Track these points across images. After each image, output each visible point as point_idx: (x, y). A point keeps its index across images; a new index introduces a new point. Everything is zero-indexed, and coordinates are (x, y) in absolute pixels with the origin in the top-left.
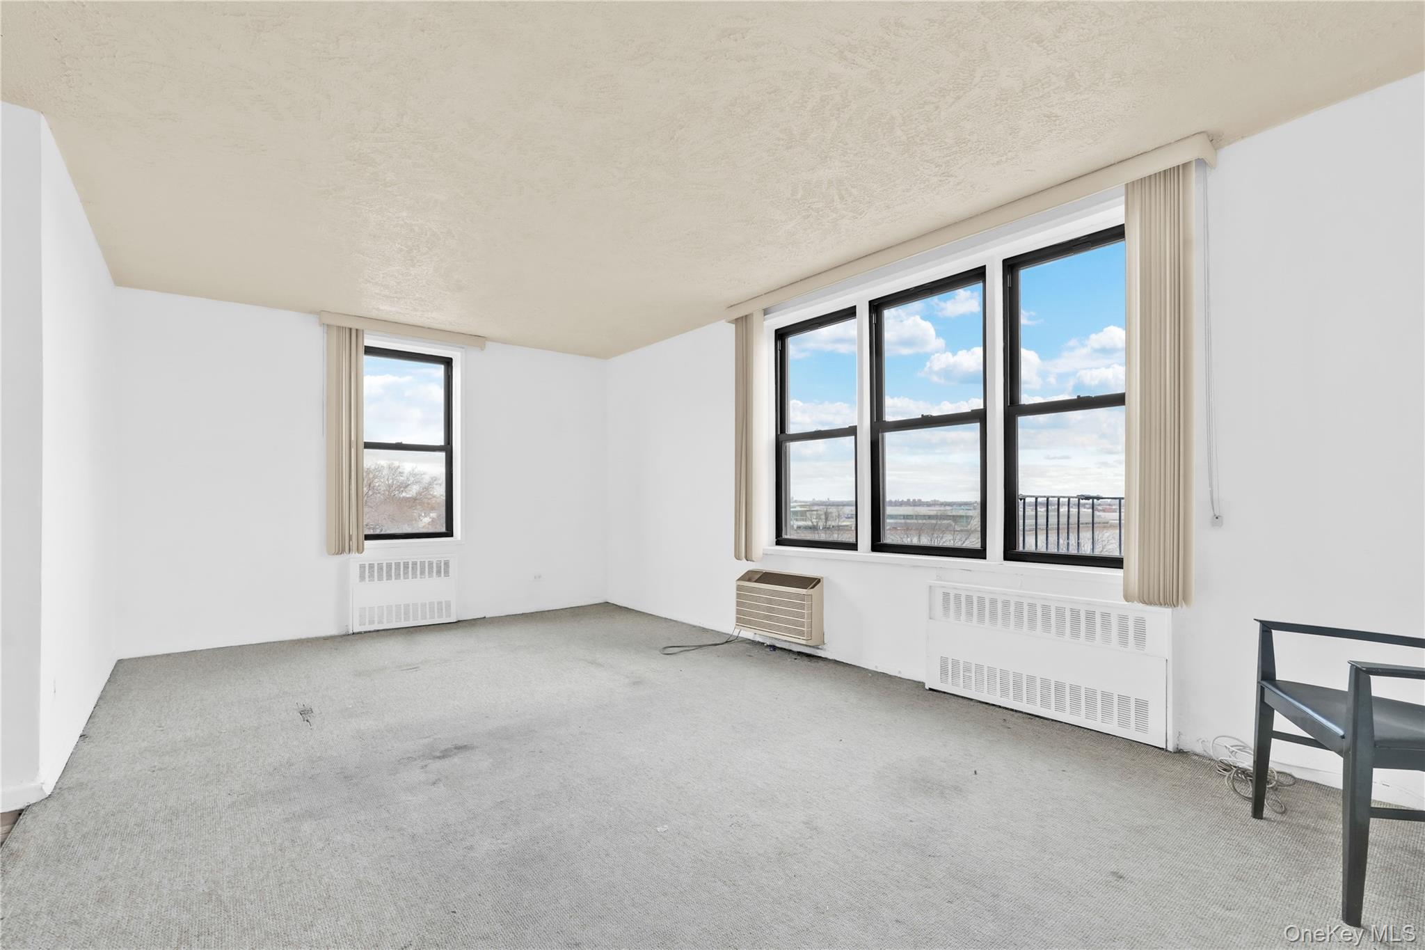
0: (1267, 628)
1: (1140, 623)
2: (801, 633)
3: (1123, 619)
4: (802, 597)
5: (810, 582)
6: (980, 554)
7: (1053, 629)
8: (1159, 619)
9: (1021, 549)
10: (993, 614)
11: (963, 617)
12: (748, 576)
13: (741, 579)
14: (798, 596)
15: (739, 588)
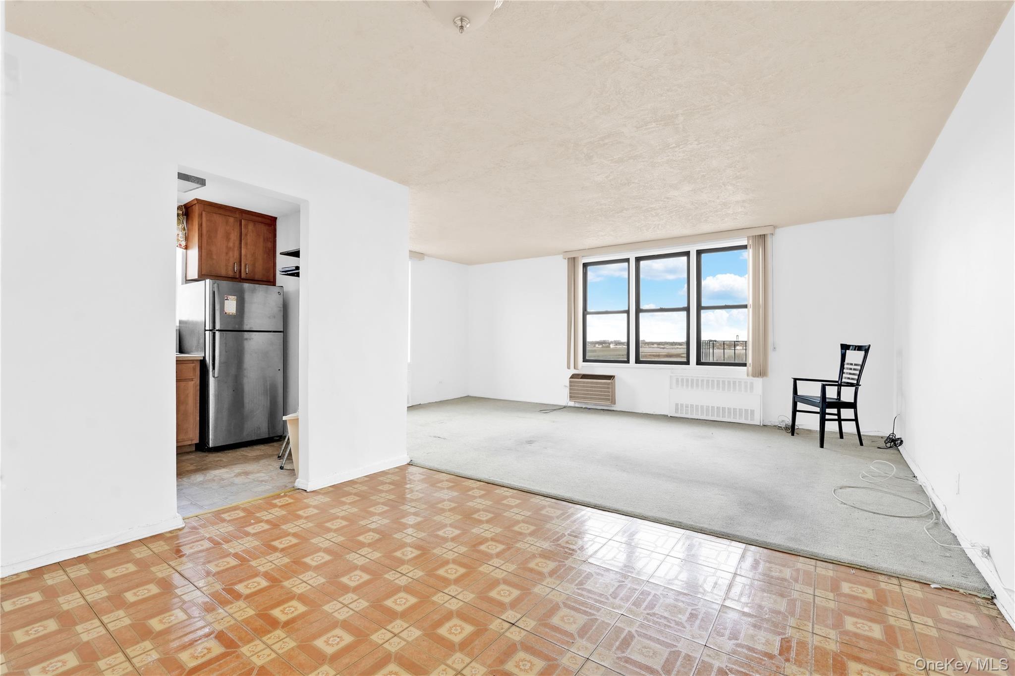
0: (795, 380)
1: (752, 384)
2: (609, 400)
3: (746, 383)
4: (608, 384)
5: (610, 377)
6: (688, 363)
7: (721, 389)
8: (758, 382)
9: (702, 361)
10: (697, 385)
11: (685, 387)
12: (573, 376)
13: (571, 377)
14: (605, 383)
15: (570, 382)
